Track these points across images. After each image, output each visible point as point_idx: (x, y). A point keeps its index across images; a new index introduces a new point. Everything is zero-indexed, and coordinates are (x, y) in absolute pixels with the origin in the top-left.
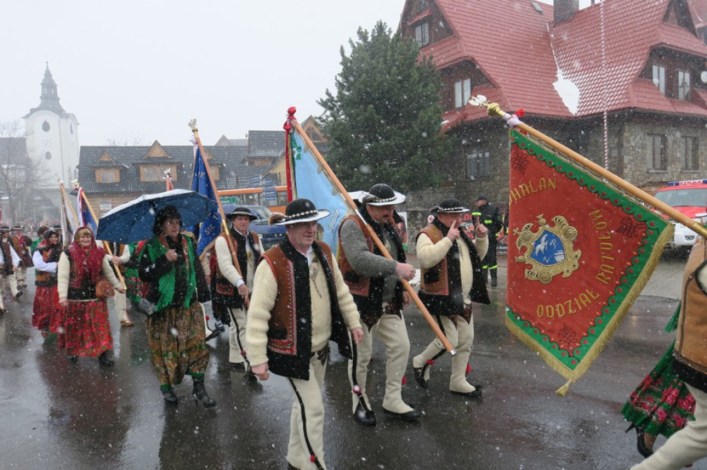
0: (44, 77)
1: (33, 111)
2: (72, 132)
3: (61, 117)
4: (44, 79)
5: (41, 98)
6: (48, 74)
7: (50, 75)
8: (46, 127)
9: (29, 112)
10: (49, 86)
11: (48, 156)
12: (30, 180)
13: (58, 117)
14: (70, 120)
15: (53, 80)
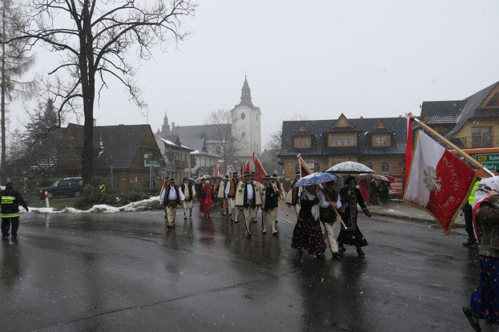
0: (243, 85)
1: (236, 106)
2: (257, 119)
3: (252, 110)
4: (243, 87)
5: (241, 98)
6: (246, 83)
7: (247, 84)
8: (243, 116)
9: (234, 107)
10: (246, 90)
11: (243, 134)
12: (233, 150)
13: (250, 110)
14: (256, 112)
15: (248, 87)
